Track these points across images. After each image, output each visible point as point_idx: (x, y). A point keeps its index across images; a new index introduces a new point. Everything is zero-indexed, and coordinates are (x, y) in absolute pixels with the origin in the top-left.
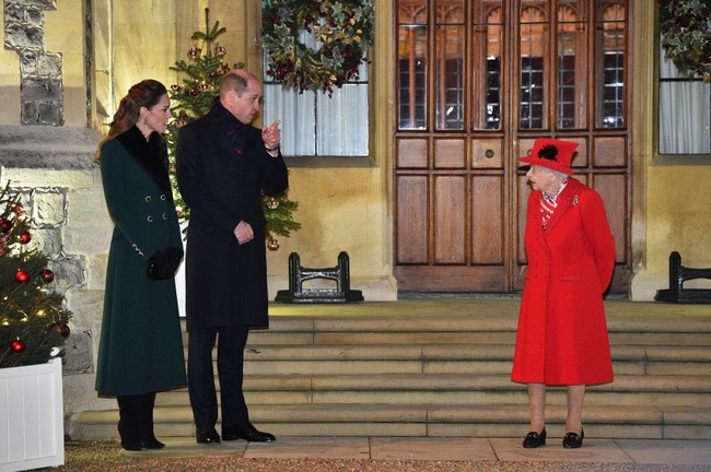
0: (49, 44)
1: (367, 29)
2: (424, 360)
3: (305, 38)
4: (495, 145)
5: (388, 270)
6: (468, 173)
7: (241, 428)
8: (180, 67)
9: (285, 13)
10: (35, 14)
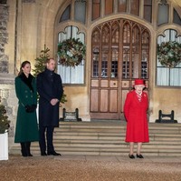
0: (6, 53)
1: (84, 51)
2: (99, 136)
3: (68, 53)
4: (116, 82)
5: (88, 113)
6: (109, 89)
7: (52, 152)
8: (37, 59)
9: (63, 47)
10: (3, 45)
